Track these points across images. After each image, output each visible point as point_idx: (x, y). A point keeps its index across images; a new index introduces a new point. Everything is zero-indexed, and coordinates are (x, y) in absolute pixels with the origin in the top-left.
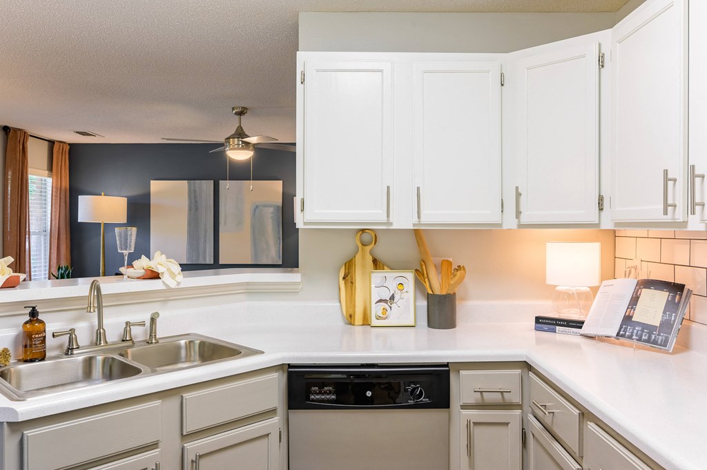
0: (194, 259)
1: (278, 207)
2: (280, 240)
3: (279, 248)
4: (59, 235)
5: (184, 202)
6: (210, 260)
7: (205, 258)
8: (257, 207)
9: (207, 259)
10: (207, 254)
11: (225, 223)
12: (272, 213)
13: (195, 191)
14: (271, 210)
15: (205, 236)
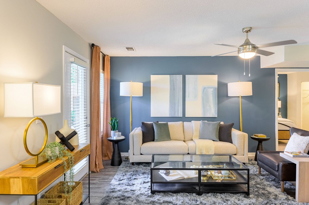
0: (173, 114)
1: (216, 88)
2: (216, 105)
3: (216, 109)
4: (107, 102)
5: (168, 86)
6: (180, 115)
7: (178, 114)
8: (205, 88)
9: (179, 115)
10: (179, 112)
11: (189, 96)
12: (212, 91)
13: (173, 80)
14: (212, 90)
15: (178, 103)
